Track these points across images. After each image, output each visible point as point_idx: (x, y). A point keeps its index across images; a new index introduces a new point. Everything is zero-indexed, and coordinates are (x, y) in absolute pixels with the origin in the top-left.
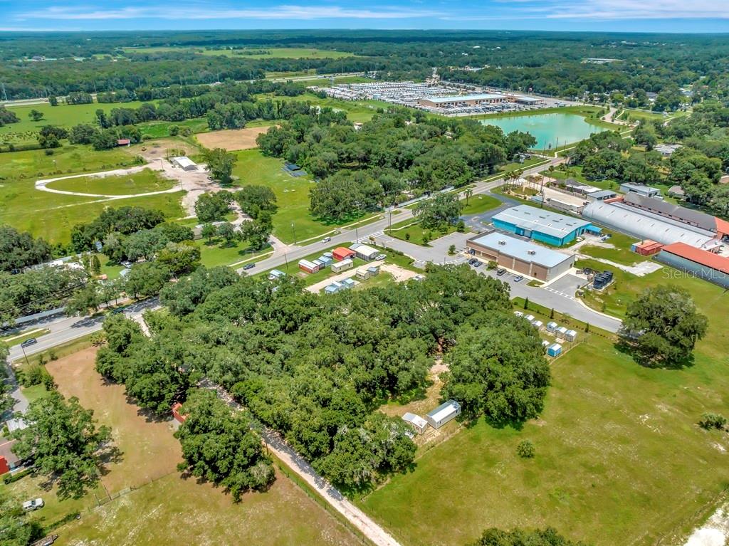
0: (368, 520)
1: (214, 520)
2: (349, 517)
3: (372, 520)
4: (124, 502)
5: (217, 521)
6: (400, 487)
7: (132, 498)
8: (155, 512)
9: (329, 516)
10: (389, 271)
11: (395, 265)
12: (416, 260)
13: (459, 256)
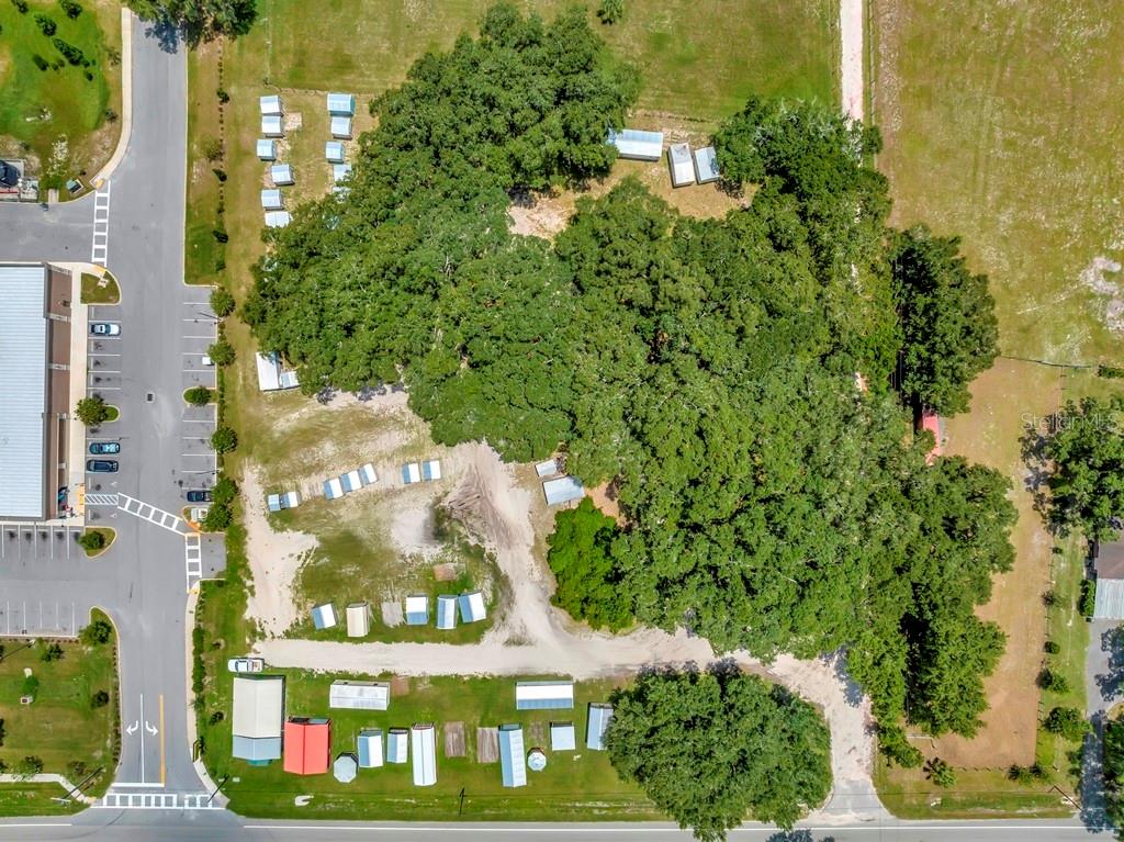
4: (1051, 351)
7: (1042, 349)
10: (288, 594)
11: (247, 615)
12: (197, 587)
13: (96, 516)
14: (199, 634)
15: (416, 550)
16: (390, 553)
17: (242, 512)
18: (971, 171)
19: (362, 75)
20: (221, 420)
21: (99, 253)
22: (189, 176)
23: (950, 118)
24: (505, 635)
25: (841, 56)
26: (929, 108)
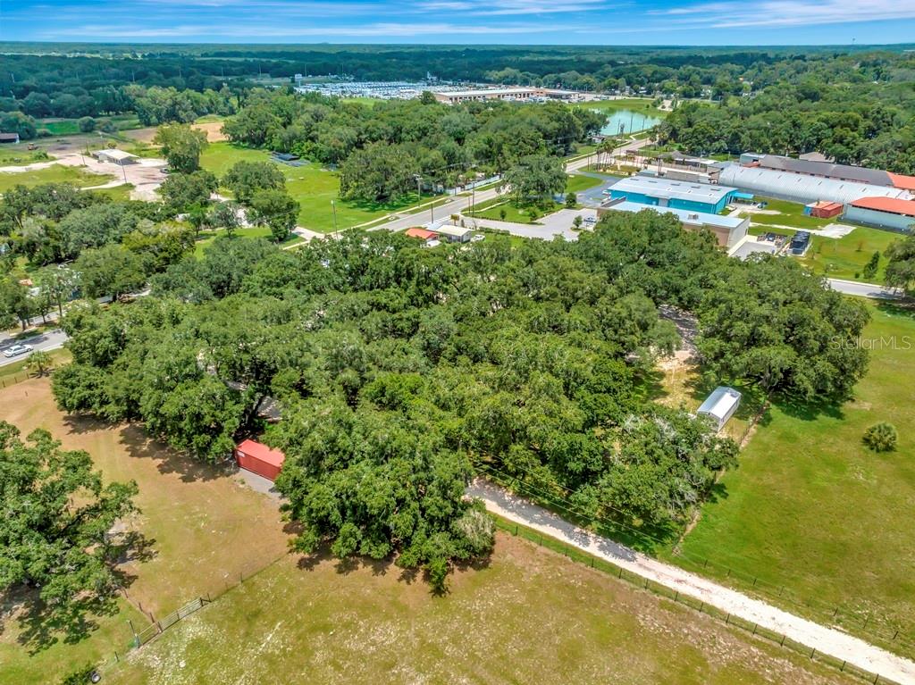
0: (706, 584)
1: (409, 634)
2: (671, 584)
3: (715, 583)
4: (194, 629)
5: (417, 635)
6: (724, 523)
7: (208, 620)
8: (271, 639)
9: (632, 589)
25: (783, 610)
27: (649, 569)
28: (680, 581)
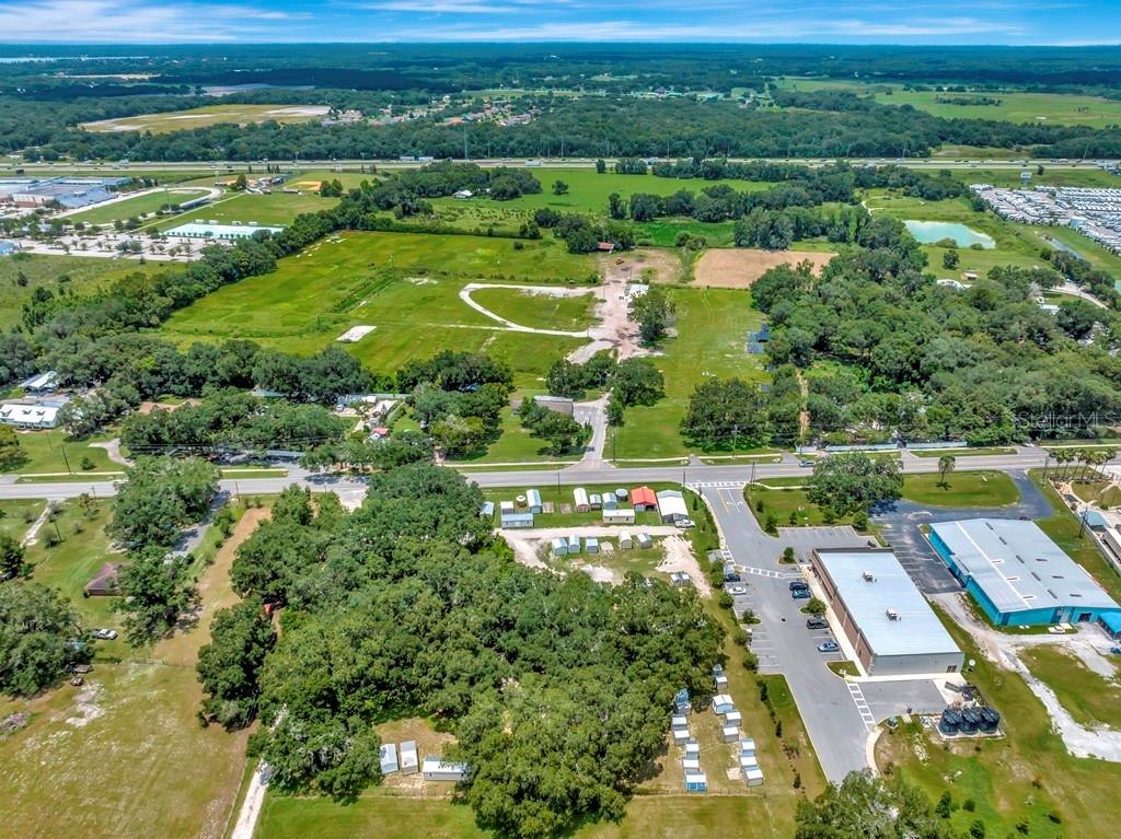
0: (253, 819)
1: (174, 729)
2: (247, 804)
3: (256, 823)
4: (150, 671)
5: (174, 732)
6: (313, 812)
7: (157, 672)
8: (154, 693)
9: (236, 791)
10: (669, 549)
11: (690, 542)
12: (722, 548)
13: (794, 569)
14: (715, 531)
15: (597, 568)
16: (611, 567)
17: (706, 578)
18: (161, 776)
19: (684, 810)
20: (733, 613)
21: (854, 688)
22: (806, 736)
23: (161, 813)
24: (540, 542)
26: (177, 820)
27: (256, 792)
28: (251, 808)
